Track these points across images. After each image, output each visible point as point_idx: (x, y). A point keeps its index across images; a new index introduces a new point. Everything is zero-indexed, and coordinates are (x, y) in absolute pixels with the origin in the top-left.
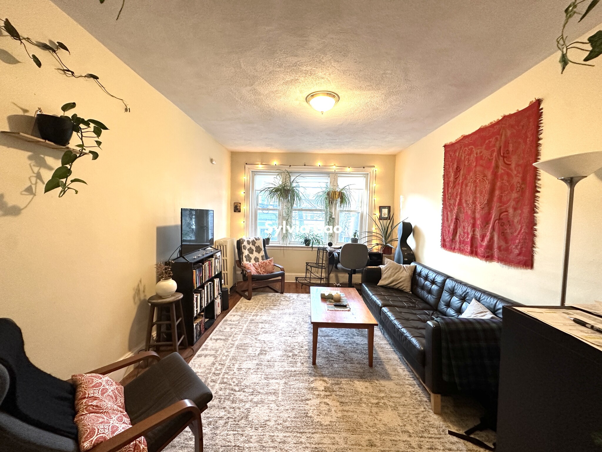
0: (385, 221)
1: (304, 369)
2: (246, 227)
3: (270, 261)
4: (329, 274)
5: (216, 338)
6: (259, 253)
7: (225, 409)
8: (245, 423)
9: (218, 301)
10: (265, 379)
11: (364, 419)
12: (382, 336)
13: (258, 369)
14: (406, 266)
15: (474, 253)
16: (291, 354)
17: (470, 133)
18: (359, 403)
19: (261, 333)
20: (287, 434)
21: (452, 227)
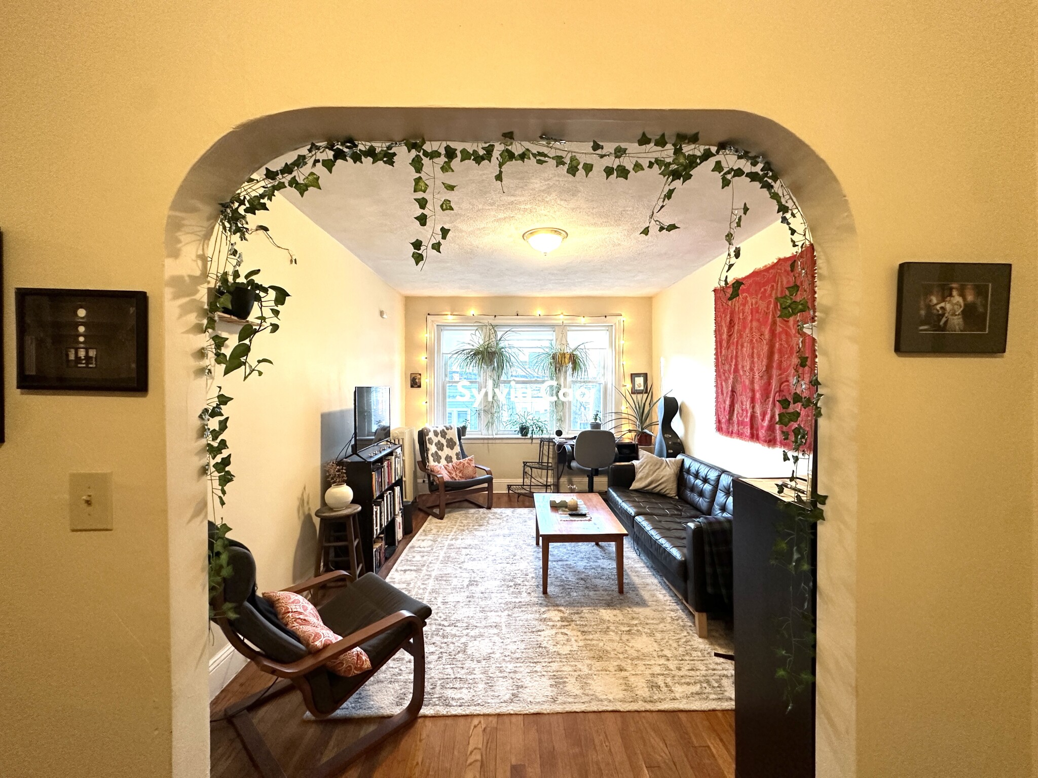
0: (639, 396)
1: (531, 599)
2: (430, 411)
3: (471, 460)
4: (559, 479)
5: (403, 569)
6: (452, 448)
7: (436, 645)
8: (464, 656)
9: (399, 520)
10: (482, 612)
11: (612, 646)
12: (637, 557)
13: (470, 601)
14: (670, 461)
15: (755, 437)
16: (512, 584)
17: (744, 276)
18: (606, 631)
19: (466, 560)
20: (518, 665)
21: (728, 403)
